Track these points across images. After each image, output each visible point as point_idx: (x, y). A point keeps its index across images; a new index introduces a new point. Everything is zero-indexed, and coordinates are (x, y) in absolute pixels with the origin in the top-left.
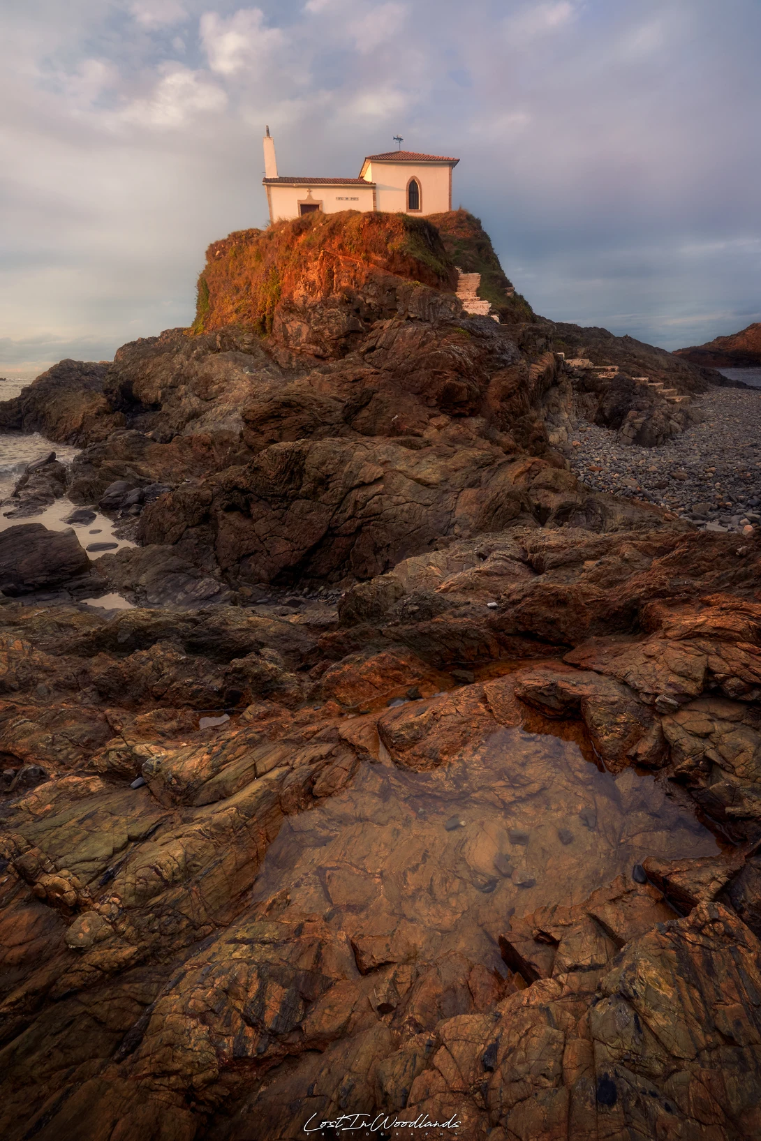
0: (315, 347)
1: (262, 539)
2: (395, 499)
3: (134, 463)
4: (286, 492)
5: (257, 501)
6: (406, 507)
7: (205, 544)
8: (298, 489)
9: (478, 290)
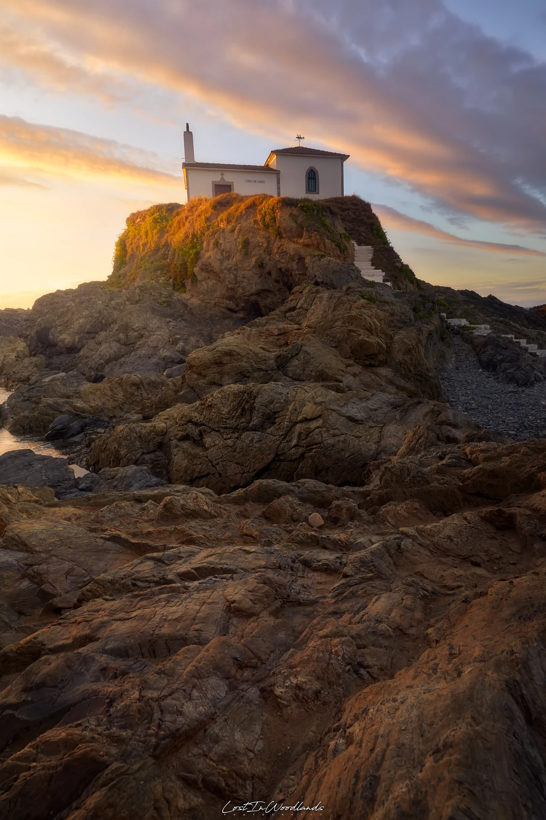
0: (228, 302)
1: (215, 462)
2: (332, 432)
3: (71, 400)
4: (238, 425)
5: (210, 433)
6: (342, 438)
7: (158, 468)
8: (249, 423)
9: (372, 260)
